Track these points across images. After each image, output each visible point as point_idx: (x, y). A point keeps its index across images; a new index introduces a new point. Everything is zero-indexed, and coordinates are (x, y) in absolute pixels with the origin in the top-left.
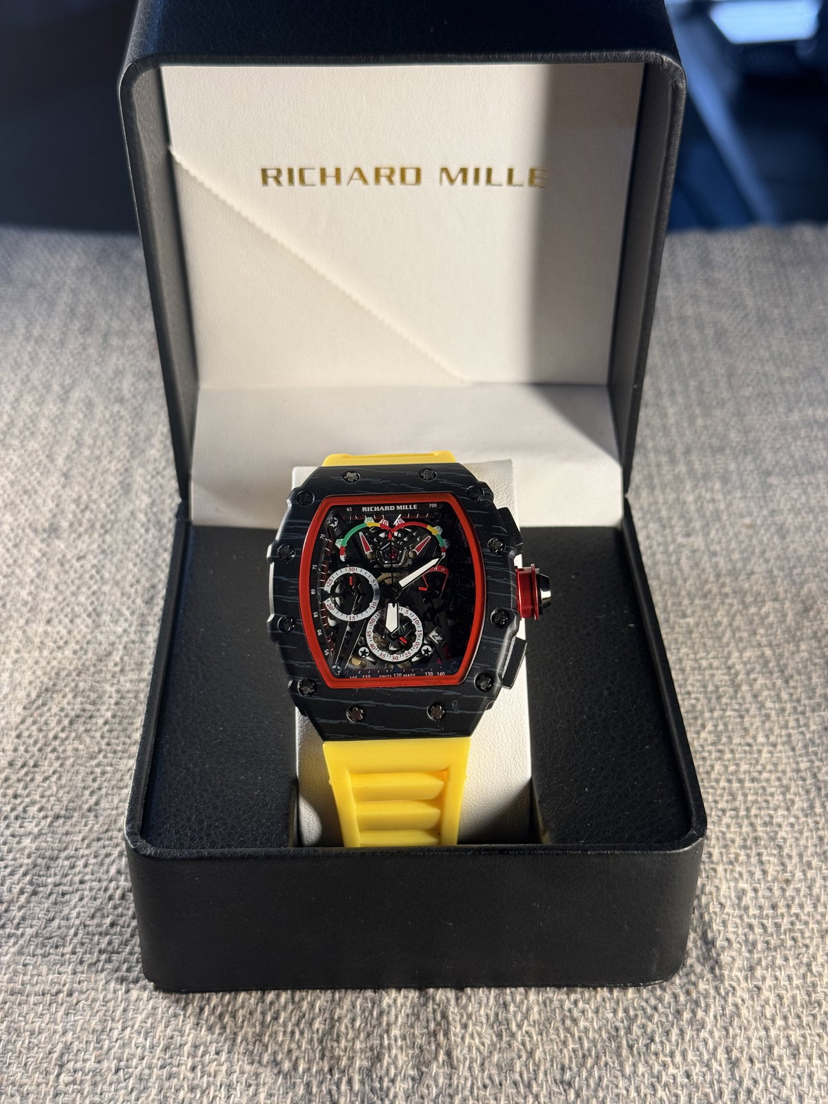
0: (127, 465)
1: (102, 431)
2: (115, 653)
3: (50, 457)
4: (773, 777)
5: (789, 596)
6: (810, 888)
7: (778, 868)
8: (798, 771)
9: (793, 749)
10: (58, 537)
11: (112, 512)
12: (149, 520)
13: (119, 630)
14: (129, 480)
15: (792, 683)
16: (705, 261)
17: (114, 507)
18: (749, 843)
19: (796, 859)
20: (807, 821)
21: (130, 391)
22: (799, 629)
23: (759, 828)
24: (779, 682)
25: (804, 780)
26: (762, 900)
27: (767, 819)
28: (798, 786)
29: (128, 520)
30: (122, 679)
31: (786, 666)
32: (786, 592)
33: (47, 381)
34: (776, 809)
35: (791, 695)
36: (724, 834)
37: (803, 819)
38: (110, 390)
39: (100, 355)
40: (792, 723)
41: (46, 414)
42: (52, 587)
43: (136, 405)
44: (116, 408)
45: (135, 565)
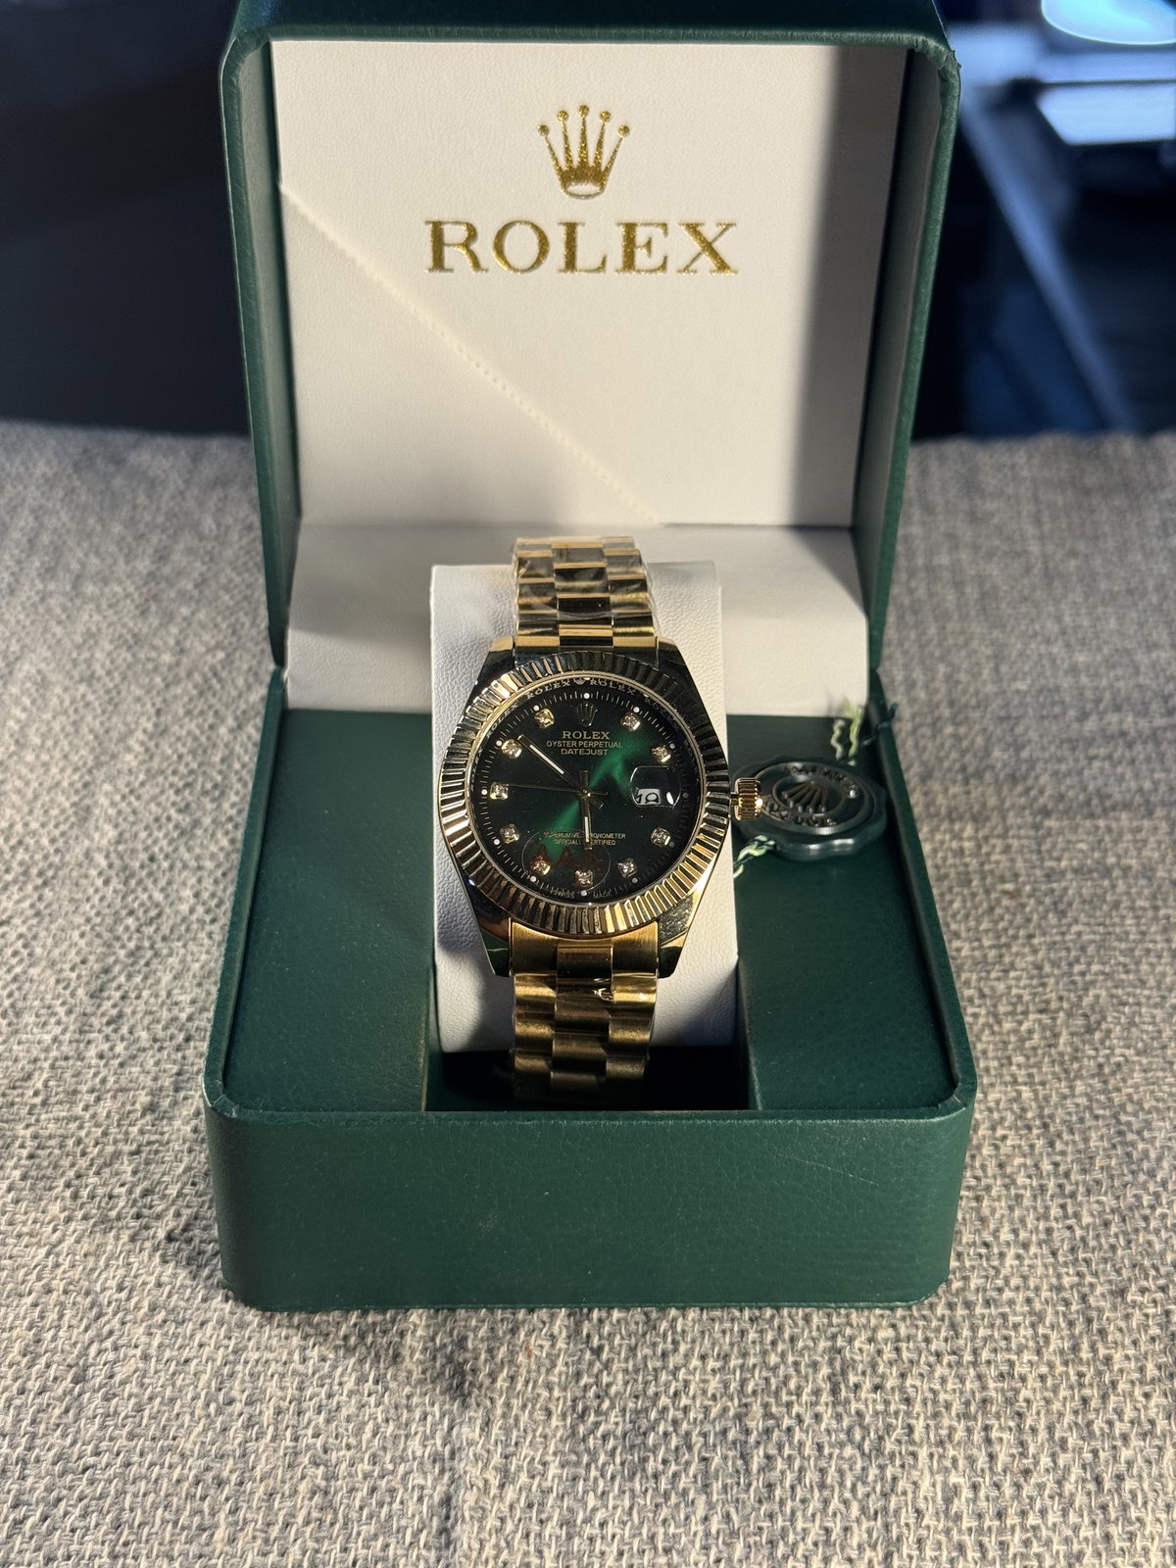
0: (87, 778)
1: (57, 727)
2: (37, 1074)
4: (1021, 1298)
5: (1065, 1005)
6: (1059, 1483)
7: (1015, 1451)
8: (1059, 1289)
9: (1054, 1254)
11: (57, 851)
12: (110, 866)
13: (48, 1038)
14: (88, 801)
15: (1059, 1146)
16: (971, 486)
17: (60, 843)
18: (973, 1408)
19: (1043, 1435)
20: (1067, 1373)
21: (103, 666)
22: (1075, 1059)
23: (991, 1385)
24: (1040, 1143)
25: (1067, 1303)
26: (983, 1504)
27: (1005, 1368)
28: (1057, 1313)
29: (80, 865)
30: (43, 1117)
31: (1052, 1117)
32: (1061, 998)
34: (1019, 1352)
35: (1056, 1165)
36: (934, 1392)
37: (1060, 1369)
38: (75, 663)
39: (65, 609)
40: (1055, 1212)
43: (111, 685)
44: (82, 688)
45: (82, 935)
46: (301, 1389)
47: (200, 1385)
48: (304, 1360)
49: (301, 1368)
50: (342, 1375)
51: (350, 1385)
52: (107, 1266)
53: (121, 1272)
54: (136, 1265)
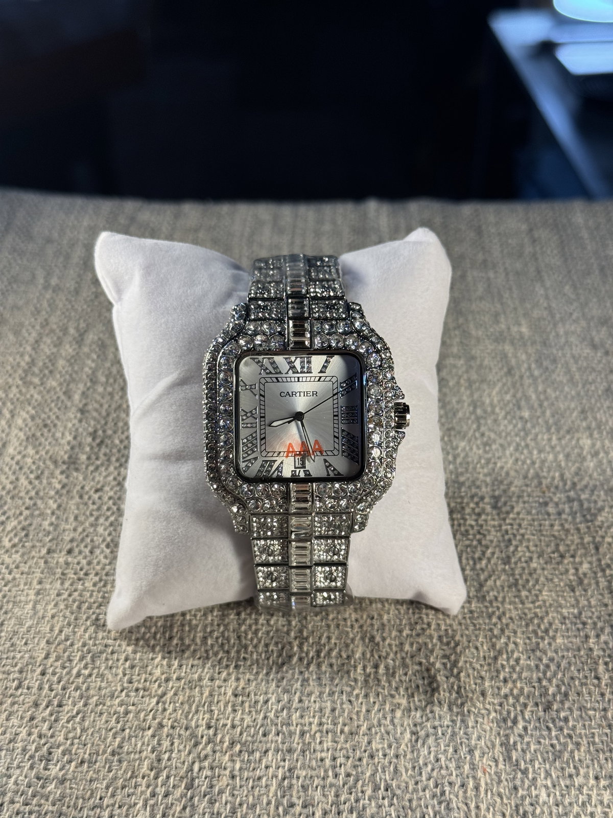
3: (68, 394)
10: (77, 470)
33: (64, 324)
41: (64, 354)
42: (72, 518)
46: (337, 796)
47: (271, 795)
48: (336, 776)
49: (334, 781)
50: (362, 786)
51: (369, 792)
52: (197, 711)
53: (207, 716)
54: (216, 712)
